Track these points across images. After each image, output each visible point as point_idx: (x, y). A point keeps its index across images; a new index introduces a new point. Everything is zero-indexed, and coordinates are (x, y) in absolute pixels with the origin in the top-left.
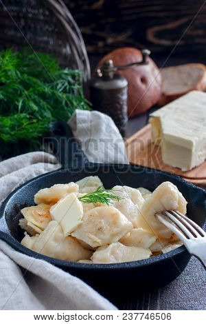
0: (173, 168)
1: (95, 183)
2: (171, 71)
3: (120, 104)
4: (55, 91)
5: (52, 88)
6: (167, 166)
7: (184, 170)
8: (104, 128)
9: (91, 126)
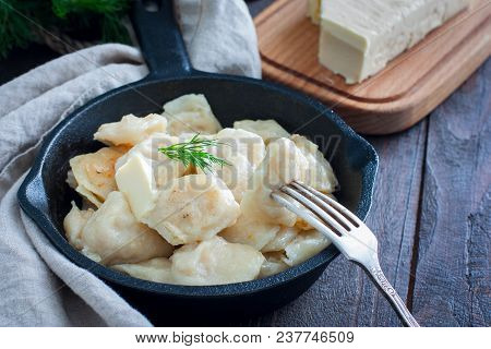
0: (332, 75)
1: (199, 106)
7: (350, 81)
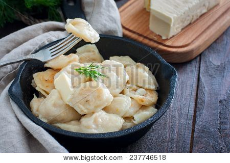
0: (156, 35)
1: (92, 50)
6: (152, 32)
7: (164, 38)
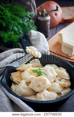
0: (66, 55)
2: (66, 9)
3: (47, 26)
4: (24, 22)
5: (23, 20)
6: (63, 53)
7: (70, 56)
8: (41, 39)
9: (37, 38)
